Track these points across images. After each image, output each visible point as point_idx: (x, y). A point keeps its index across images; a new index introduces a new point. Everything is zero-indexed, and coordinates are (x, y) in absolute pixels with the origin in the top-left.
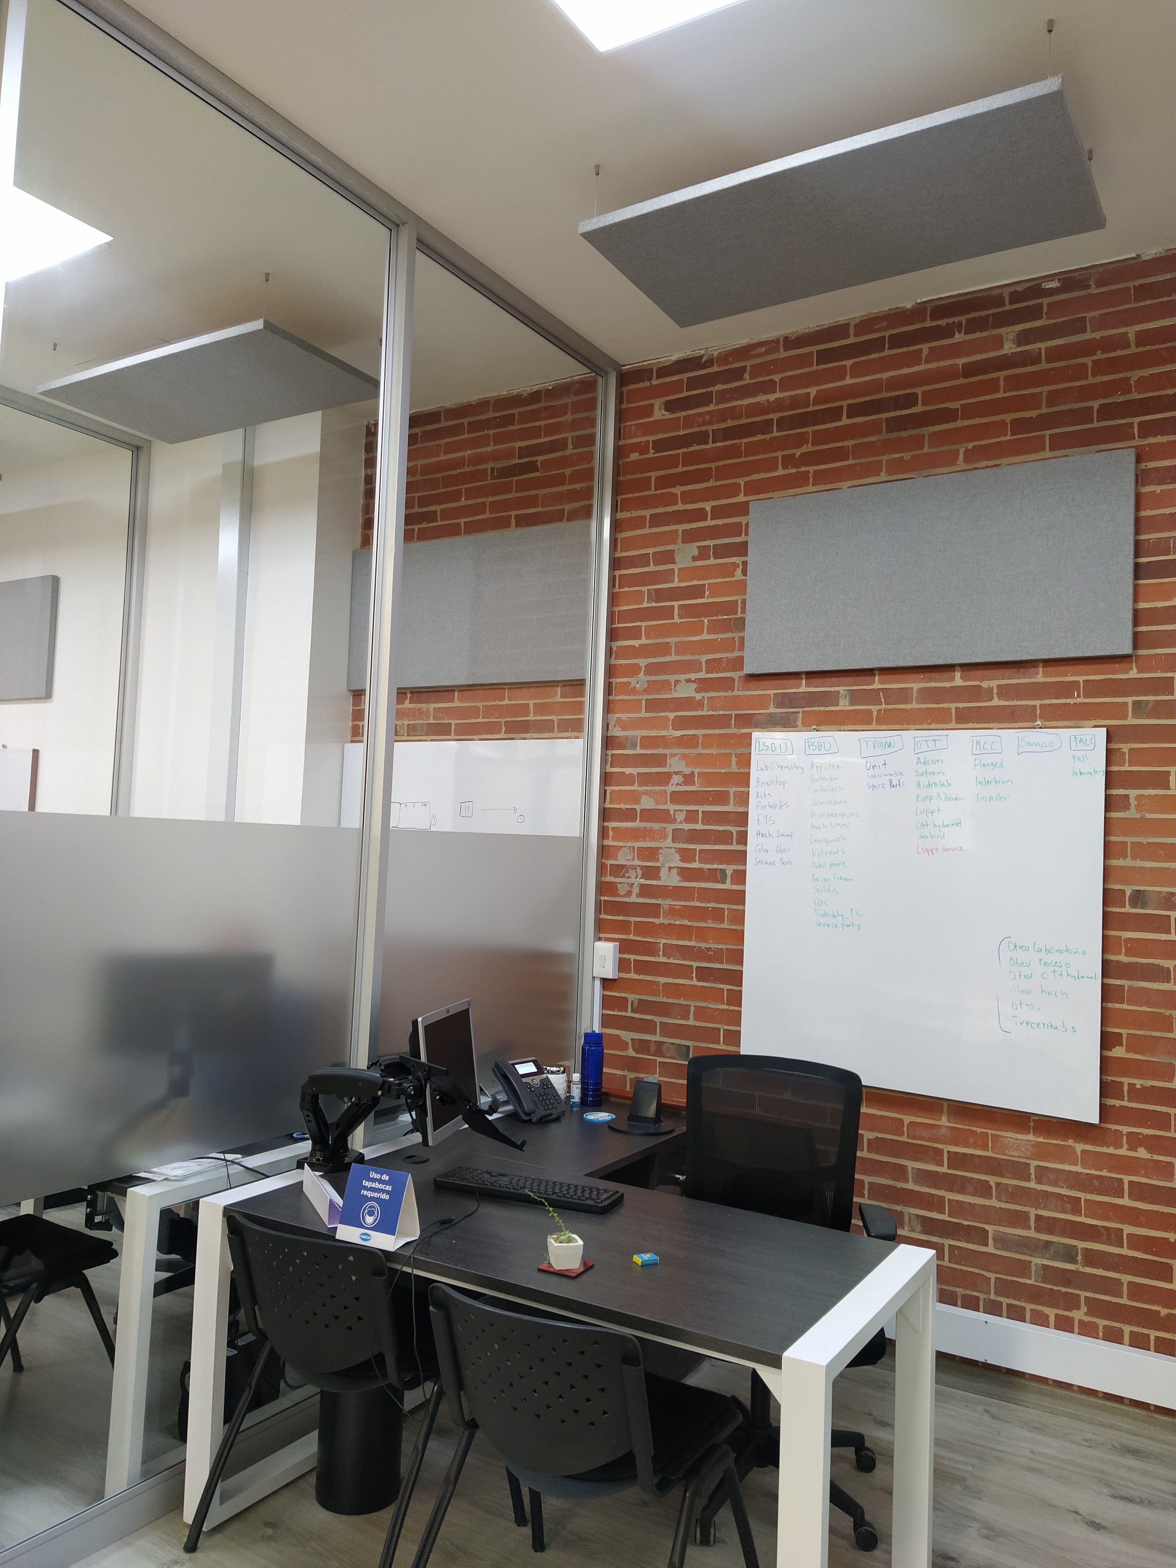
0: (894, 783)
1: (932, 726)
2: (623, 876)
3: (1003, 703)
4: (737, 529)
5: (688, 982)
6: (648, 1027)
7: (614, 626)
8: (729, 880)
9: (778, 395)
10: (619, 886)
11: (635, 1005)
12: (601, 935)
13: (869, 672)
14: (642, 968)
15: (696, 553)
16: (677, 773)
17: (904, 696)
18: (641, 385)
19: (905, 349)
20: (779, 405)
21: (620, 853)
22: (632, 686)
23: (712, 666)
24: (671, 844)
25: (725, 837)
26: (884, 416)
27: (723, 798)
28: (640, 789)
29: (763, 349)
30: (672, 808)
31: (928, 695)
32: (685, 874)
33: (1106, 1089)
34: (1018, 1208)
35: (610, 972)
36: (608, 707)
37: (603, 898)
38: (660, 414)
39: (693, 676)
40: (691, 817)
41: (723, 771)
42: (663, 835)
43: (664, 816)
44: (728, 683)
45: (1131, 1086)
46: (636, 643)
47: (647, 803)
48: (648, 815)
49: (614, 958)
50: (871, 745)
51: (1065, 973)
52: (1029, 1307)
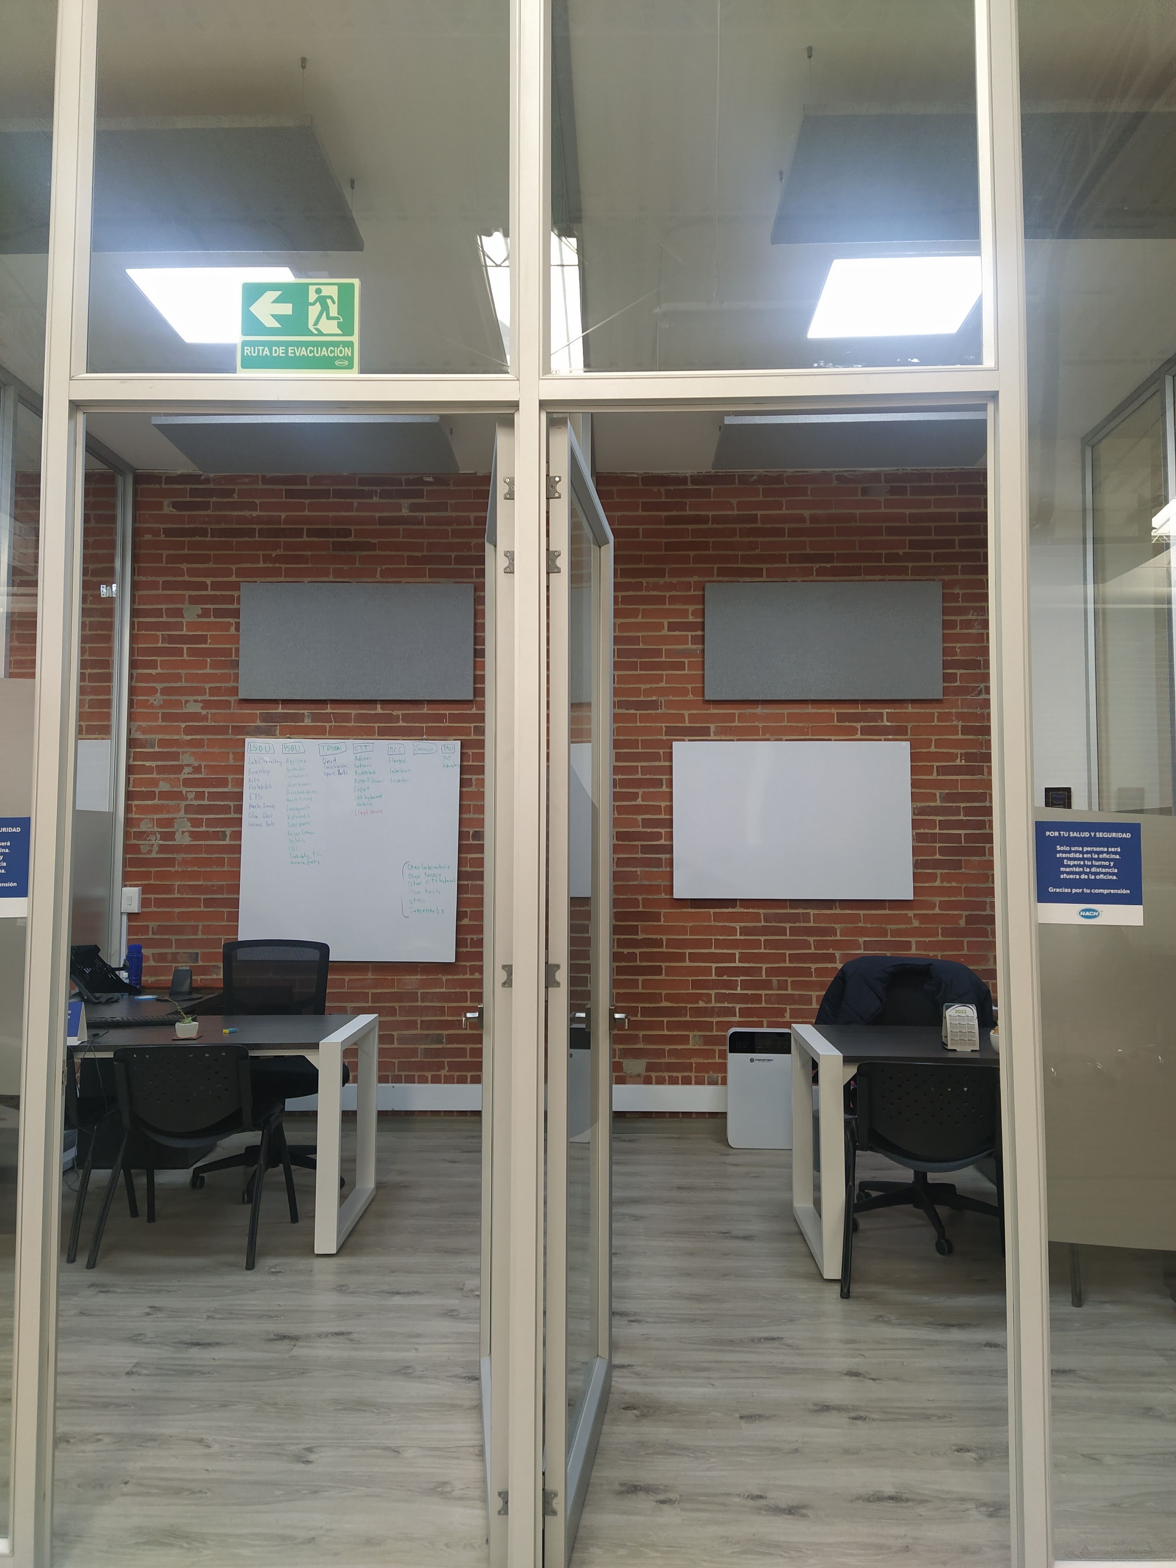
0: (341, 772)
1: (364, 737)
2: (145, 840)
3: (405, 724)
4: (230, 600)
5: (198, 909)
6: (167, 943)
7: (134, 658)
8: (228, 838)
9: (258, 513)
10: (141, 847)
11: (155, 930)
12: (126, 883)
13: (324, 702)
14: (159, 903)
15: (200, 612)
16: (188, 765)
17: (346, 718)
18: (152, 486)
19: (343, 500)
20: (258, 520)
21: (142, 823)
22: (150, 702)
23: (213, 691)
24: (184, 816)
25: (226, 809)
26: (331, 540)
27: (223, 782)
28: (158, 776)
29: (247, 480)
30: (184, 790)
31: (360, 718)
32: (194, 835)
33: (459, 943)
34: (411, 1018)
35: (135, 908)
36: (131, 717)
37: (128, 856)
38: (168, 510)
39: (199, 698)
40: (199, 796)
41: (223, 764)
42: (177, 809)
43: (179, 796)
44: (226, 704)
45: (472, 939)
46: (153, 672)
47: (164, 787)
48: (164, 795)
49: (139, 898)
50: (326, 748)
51: (438, 881)
52: (417, 1074)
